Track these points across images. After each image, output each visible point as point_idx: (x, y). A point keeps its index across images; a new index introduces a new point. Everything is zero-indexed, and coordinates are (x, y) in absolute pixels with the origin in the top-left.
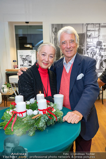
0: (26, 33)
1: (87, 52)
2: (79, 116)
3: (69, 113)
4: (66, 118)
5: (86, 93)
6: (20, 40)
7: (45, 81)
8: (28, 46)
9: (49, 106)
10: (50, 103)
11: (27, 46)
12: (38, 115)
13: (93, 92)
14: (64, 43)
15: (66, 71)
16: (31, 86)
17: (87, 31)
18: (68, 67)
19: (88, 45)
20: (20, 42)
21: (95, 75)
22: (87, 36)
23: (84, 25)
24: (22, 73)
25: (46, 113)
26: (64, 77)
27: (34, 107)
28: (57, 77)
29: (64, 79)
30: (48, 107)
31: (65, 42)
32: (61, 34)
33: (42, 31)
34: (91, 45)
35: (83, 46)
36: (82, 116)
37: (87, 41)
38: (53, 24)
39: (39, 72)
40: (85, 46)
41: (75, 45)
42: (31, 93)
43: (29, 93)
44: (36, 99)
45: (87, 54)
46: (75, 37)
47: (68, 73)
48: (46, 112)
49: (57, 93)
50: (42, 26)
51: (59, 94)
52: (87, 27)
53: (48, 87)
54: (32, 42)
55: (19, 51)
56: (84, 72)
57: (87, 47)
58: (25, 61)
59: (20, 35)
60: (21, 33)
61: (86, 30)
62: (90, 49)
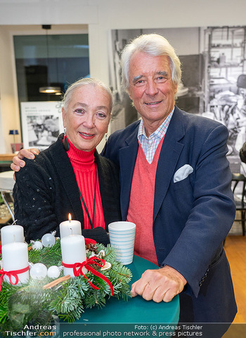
0: (44, 56)
1: (211, 107)
2: (174, 283)
3: (149, 274)
4: (139, 287)
5: (198, 218)
6: (27, 74)
7: (88, 186)
8: (50, 91)
9: (93, 254)
10: (96, 246)
11: (48, 91)
12: (61, 279)
13: (217, 214)
14: (140, 82)
15: (144, 157)
16: (46, 198)
17: (211, 46)
18: (150, 148)
19: (214, 87)
20: (27, 80)
21: (223, 167)
22: (211, 61)
23: (202, 32)
24: (23, 164)
25: (82, 274)
26: (139, 175)
27: (52, 256)
28: (122, 174)
29: (141, 180)
30: (90, 257)
31: (143, 79)
32: (131, 57)
33: (87, 50)
34: (222, 86)
35: (200, 89)
36: (183, 282)
37: (211, 74)
38: (117, 31)
39: (69, 160)
40: (206, 87)
41: (169, 87)
42: (47, 218)
43: (43, 220)
44: (58, 235)
45: (211, 111)
46: (169, 64)
47: (150, 163)
48: (84, 270)
49: (122, 217)
50: (87, 36)
51: (126, 220)
52: (210, 37)
53: (95, 200)
54: (60, 81)
55: (25, 105)
56: (194, 161)
57: (210, 91)
58: (42, 131)
59: (28, 60)
60: (32, 55)
61: (207, 46)
62: (219, 98)
